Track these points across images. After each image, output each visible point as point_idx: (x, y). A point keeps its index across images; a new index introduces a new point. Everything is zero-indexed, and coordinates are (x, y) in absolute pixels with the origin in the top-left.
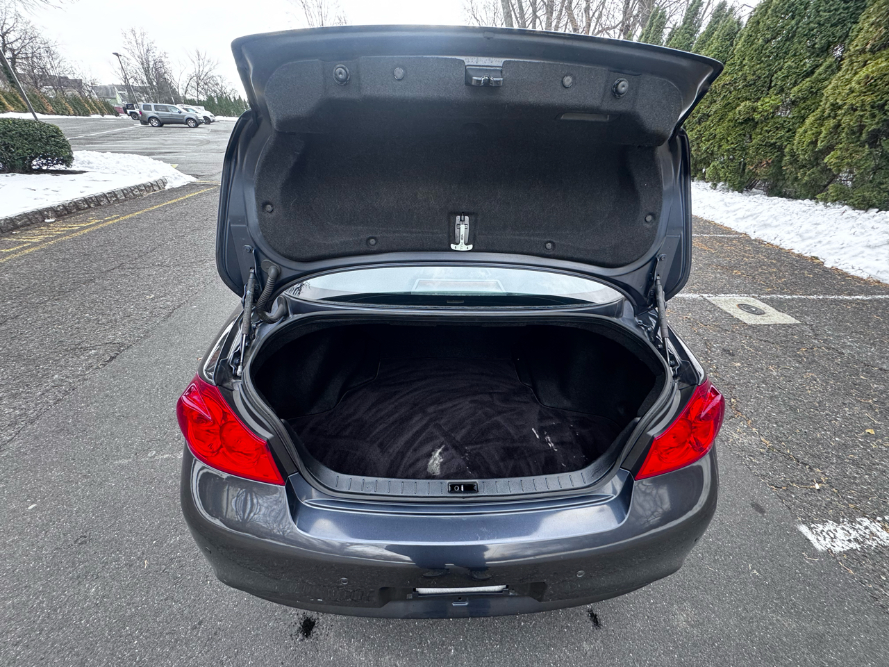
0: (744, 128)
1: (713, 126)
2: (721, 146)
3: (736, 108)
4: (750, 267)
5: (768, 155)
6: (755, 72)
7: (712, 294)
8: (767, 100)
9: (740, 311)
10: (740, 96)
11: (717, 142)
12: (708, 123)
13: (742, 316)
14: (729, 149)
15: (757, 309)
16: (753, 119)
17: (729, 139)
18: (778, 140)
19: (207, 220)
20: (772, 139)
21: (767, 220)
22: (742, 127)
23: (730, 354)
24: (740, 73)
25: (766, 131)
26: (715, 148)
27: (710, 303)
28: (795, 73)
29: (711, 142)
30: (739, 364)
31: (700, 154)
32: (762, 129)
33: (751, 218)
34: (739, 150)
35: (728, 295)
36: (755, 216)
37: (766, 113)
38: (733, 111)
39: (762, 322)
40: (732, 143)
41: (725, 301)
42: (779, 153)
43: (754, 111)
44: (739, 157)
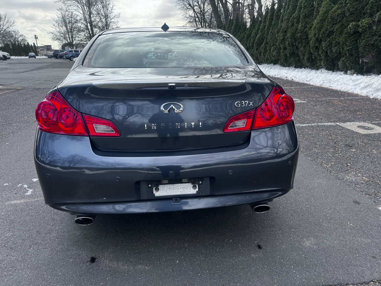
0: (355, 37)
1: (337, 38)
2: (344, 48)
3: (348, 26)
4: (368, 111)
5: (371, 51)
6: (353, 6)
7: (342, 122)
8: (363, 20)
9: (359, 129)
10: (349, 20)
11: (341, 46)
12: (334, 36)
13: (359, 131)
14: (348, 49)
15: (369, 128)
16: (358, 32)
17: (347, 43)
18: (375, 42)
19: (10, 105)
20: (371, 42)
21: (378, 87)
22: (353, 36)
23: (350, 146)
24: (346, 8)
25: (367, 37)
26: (341, 50)
27: (340, 126)
28: (375, 5)
29: (337, 46)
30: (354, 150)
31: (333, 54)
32: (364, 37)
33: (369, 87)
34: (354, 50)
35: (352, 123)
36: (371, 86)
37: (364, 28)
38: (346, 28)
39: (371, 133)
40: (350, 46)
41: (350, 125)
42: (377, 49)
43: (358, 27)
44: (355, 53)
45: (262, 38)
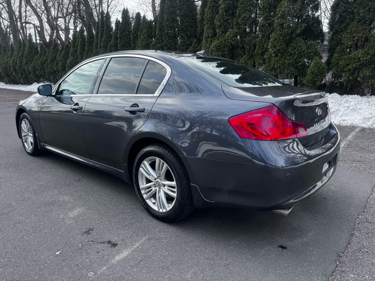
45: (75, 62)
